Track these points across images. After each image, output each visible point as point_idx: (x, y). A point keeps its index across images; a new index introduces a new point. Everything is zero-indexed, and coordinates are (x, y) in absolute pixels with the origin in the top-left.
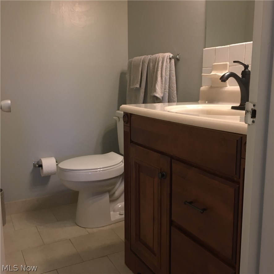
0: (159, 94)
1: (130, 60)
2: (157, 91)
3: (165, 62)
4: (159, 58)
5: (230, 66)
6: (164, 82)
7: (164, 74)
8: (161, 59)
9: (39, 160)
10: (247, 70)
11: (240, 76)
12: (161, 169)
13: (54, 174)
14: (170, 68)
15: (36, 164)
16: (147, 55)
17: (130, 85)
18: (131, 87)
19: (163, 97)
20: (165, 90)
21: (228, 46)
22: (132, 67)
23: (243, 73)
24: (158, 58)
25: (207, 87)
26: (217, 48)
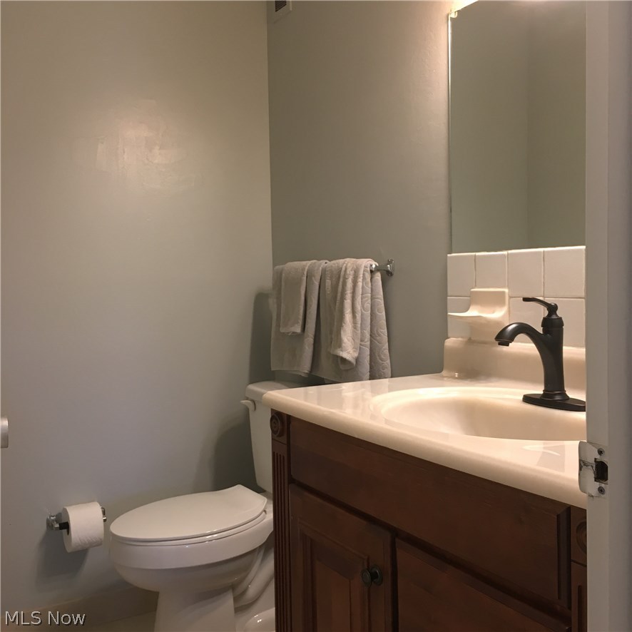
0: (349, 353)
1: (277, 267)
2: (343, 345)
3: (360, 280)
4: (346, 269)
5: (510, 297)
6: (359, 326)
7: (359, 307)
8: (350, 273)
9: (60, 510)
10: (554, 317)
11: (540, 330)
12: (368, 559)
13: (96, 544)
14: (371, 293)
15: (53, 520)
16: (319, 260)
17: (278, 326)
18: (282, 330)
19: (357, 360)
20: (363, 343)
21: (505, 253)
22: (283, 283)
23: (547, 322)
24: (343, 269)
25: (460, 339)
26: (479, 256)
